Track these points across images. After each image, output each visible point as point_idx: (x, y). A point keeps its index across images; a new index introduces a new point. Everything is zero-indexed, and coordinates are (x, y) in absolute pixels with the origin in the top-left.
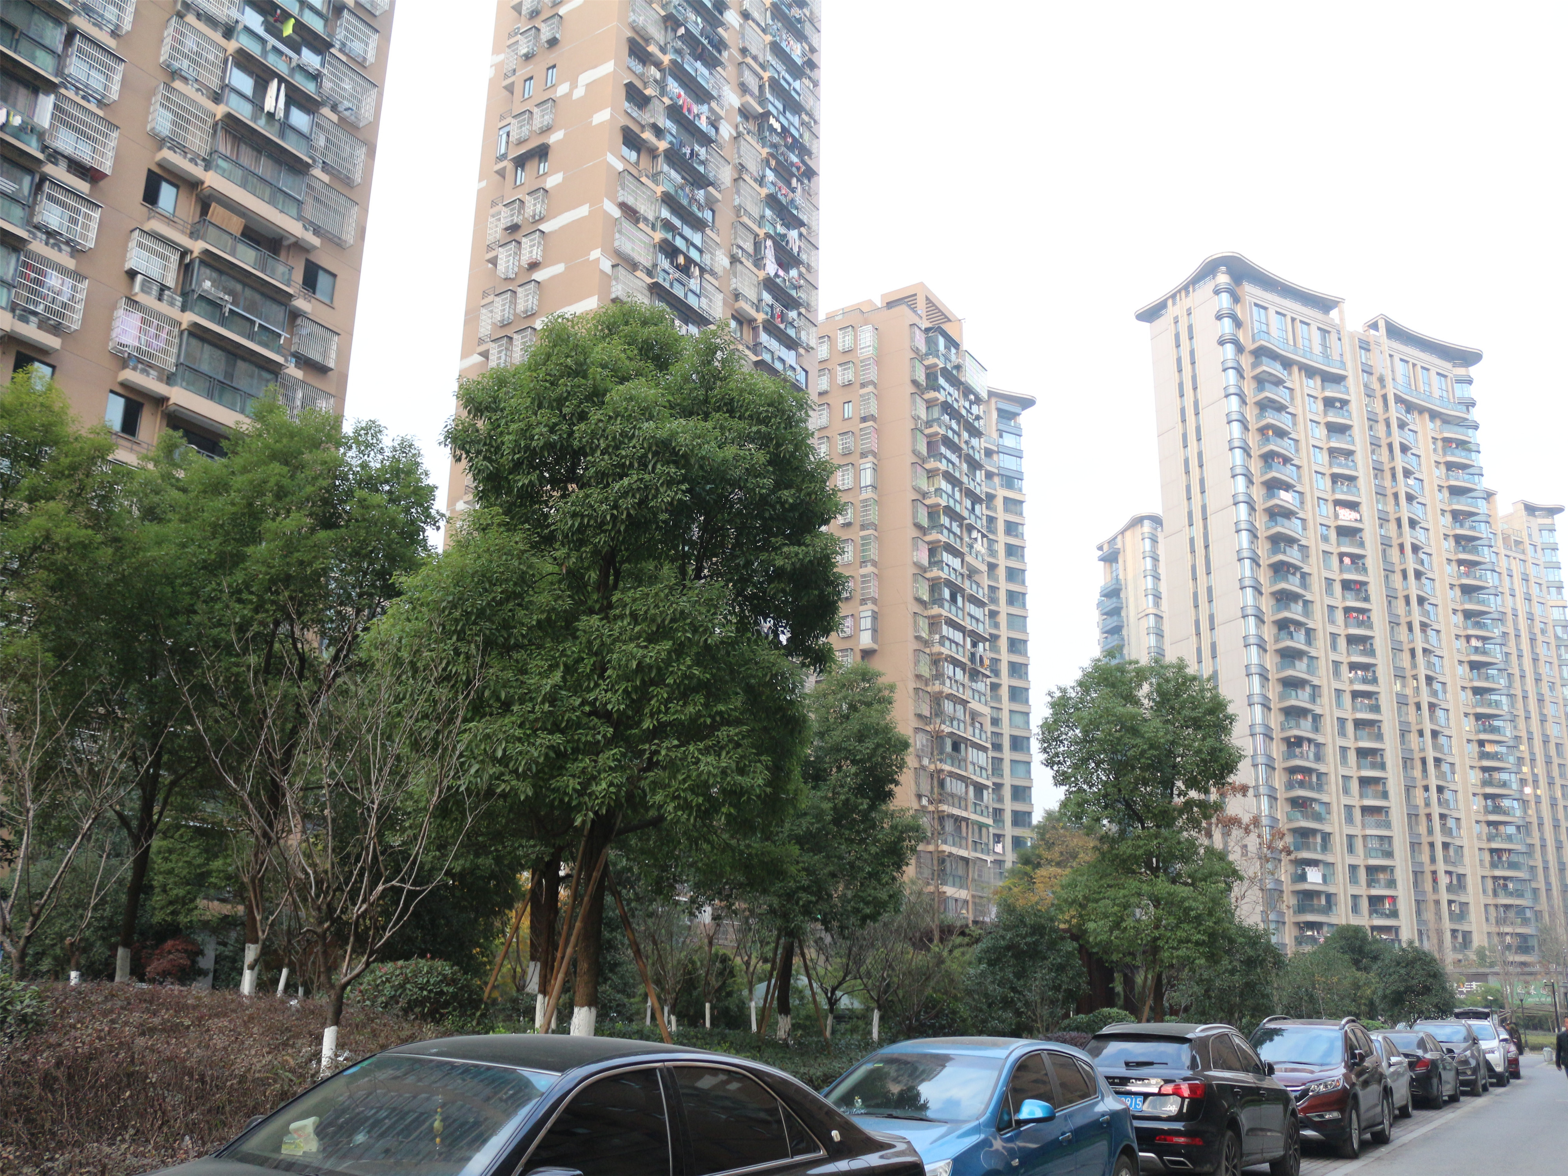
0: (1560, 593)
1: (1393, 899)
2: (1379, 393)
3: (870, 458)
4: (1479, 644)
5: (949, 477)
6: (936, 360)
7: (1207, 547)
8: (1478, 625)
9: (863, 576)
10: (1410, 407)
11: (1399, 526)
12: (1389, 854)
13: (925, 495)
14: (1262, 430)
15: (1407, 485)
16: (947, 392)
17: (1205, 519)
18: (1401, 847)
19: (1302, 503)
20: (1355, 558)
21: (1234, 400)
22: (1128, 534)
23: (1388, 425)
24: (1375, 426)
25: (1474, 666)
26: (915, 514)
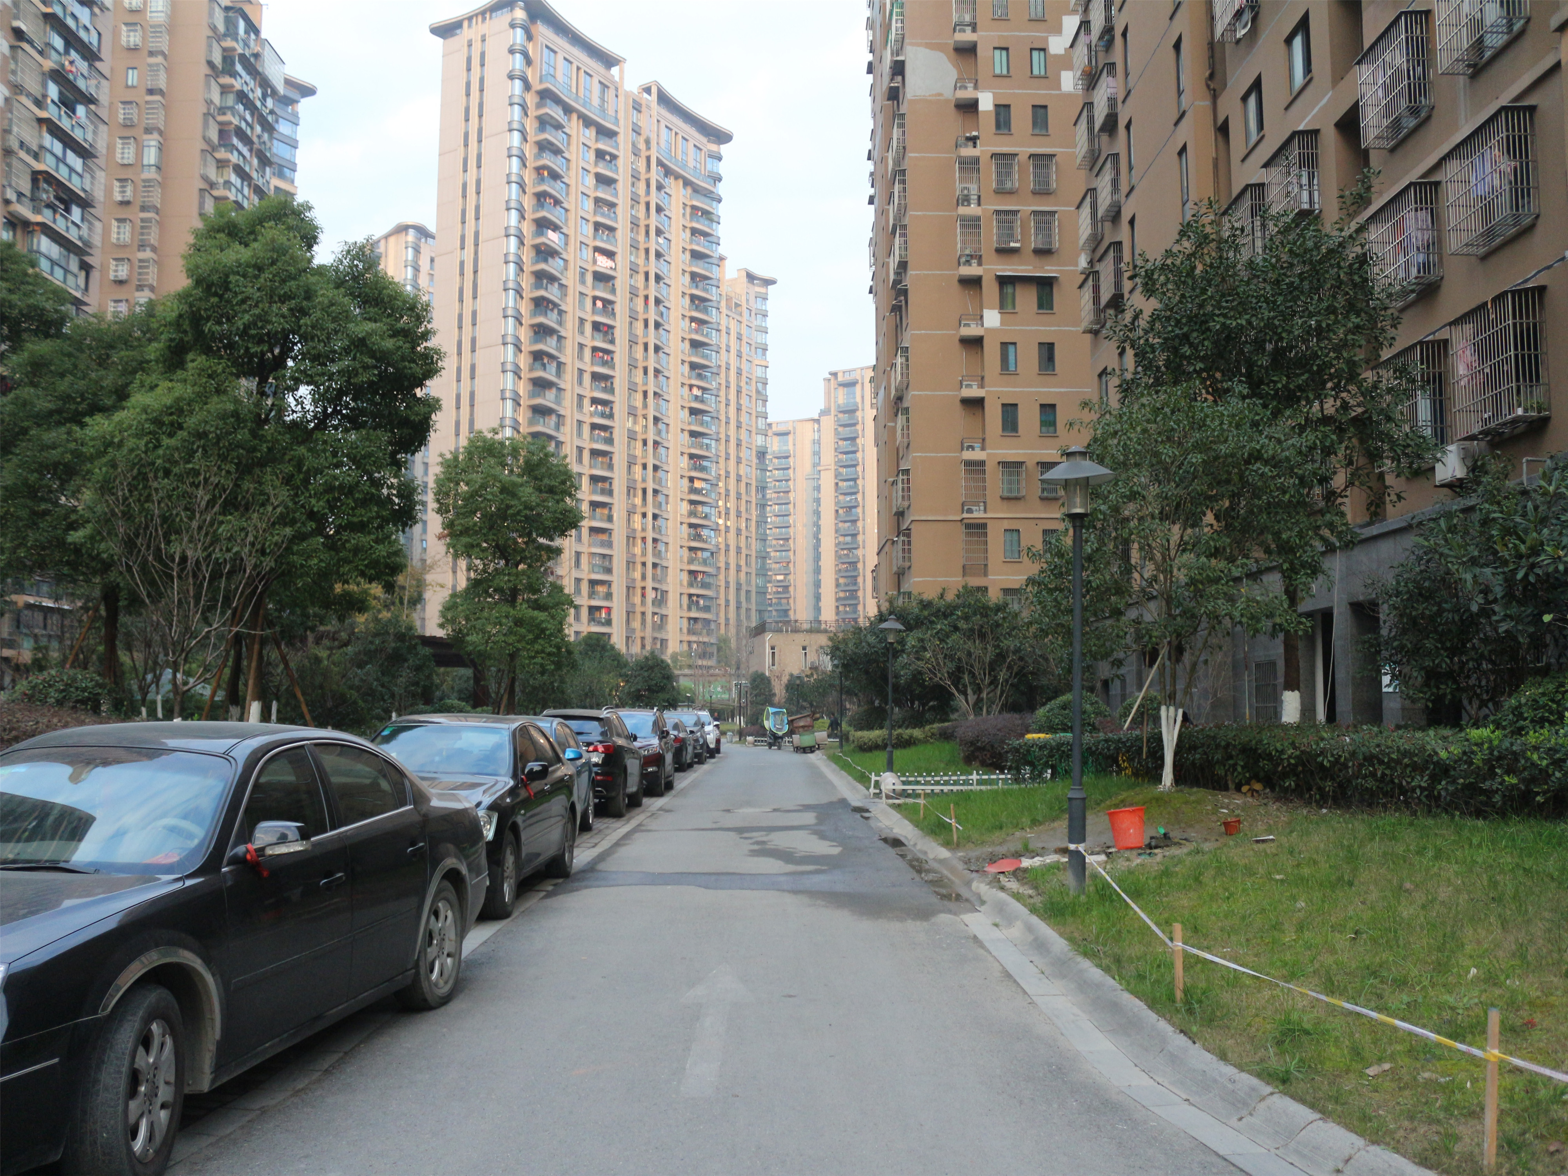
0: (764, 354)
1: (609, 609)
2: (644, 154)
3: (156, 135)
4: (699, 393)
5: (239, 171)
6: (233, 44)
7: (475, 272)
8: (700, 377)
9: (140, 261)
10: (668, 172)
11: (647, 278)
12: (609, 571)
13: (212, 185)
14: (539, 170)
15: (657, 243)
16: (243, 81)
17: (476, 245)
18: (619, 565)
19: (566, 244)
20: (607, 302)
21: (516, 135)
22: (392, 240)
23: (648, 185)
24: (637, 183)
25: (693, 412)
26: (201, 205)
